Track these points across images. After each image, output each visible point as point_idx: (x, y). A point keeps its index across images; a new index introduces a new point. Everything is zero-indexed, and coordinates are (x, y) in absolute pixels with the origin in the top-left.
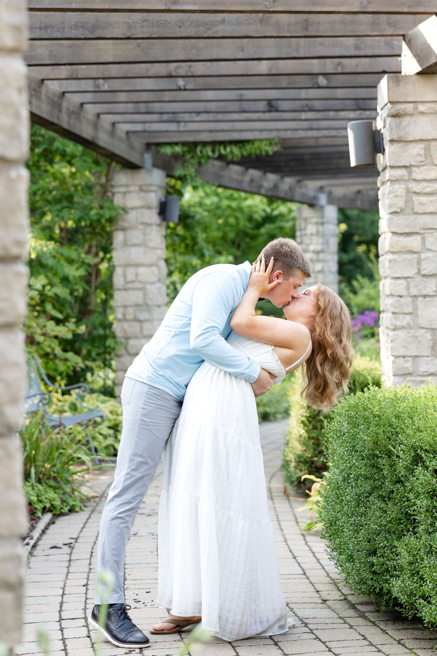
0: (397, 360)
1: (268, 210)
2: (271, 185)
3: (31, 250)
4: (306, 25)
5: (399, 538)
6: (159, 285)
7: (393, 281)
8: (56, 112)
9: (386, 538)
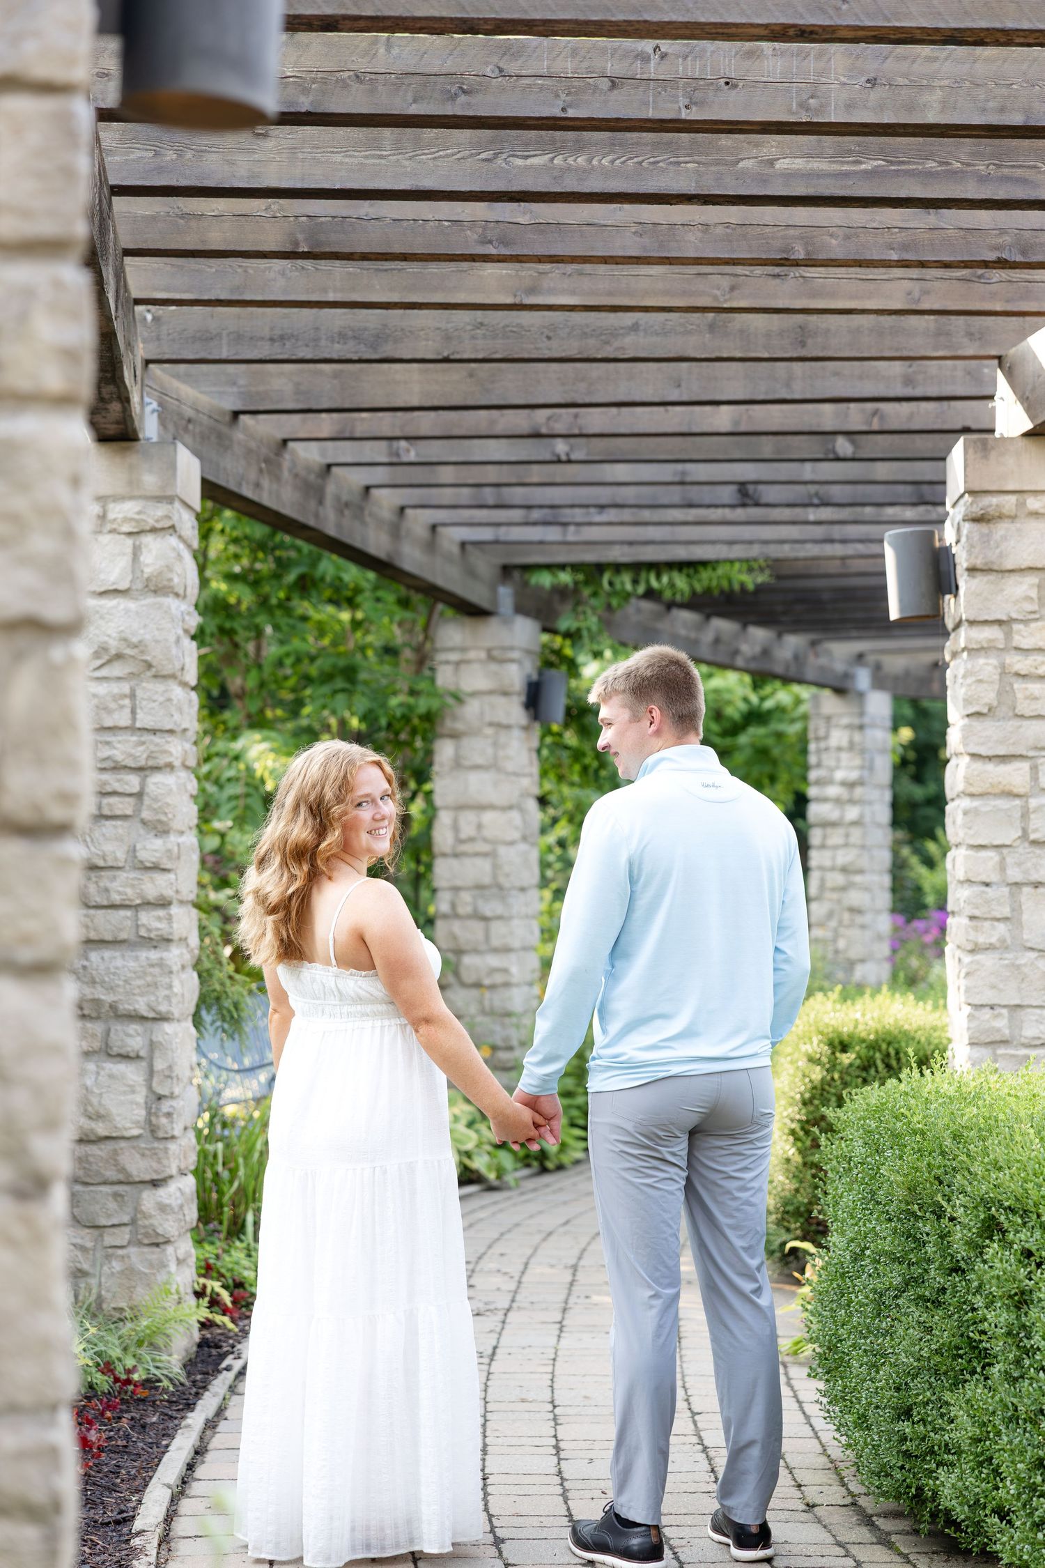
0: (977, 1014)
1: (754, 699)
2: (758, 649)
3: (265, 775)
4: (803, 335)
5: (957, 1384)
6: (523, 847)
7: (971, 853)
8: (312, 504)
9: (930, 1384)
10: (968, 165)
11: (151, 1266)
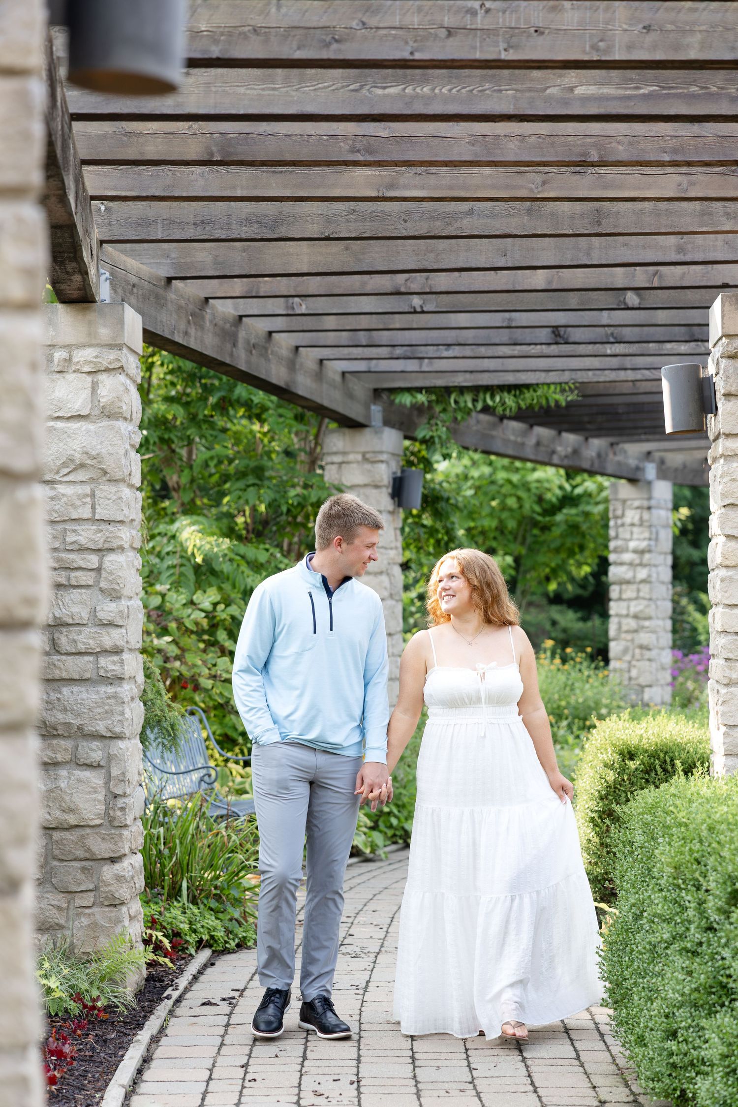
0: (731, 732)
1: (568, 487)
2: (569, 450)
3: (195, 551)
4: (599, 217)
5: (711, 1013)
6: (390, 603)
7: (727, 610)
8: (228, 346)
9: (691, 1013)
10: (722, 88)
11: (110, 921)
